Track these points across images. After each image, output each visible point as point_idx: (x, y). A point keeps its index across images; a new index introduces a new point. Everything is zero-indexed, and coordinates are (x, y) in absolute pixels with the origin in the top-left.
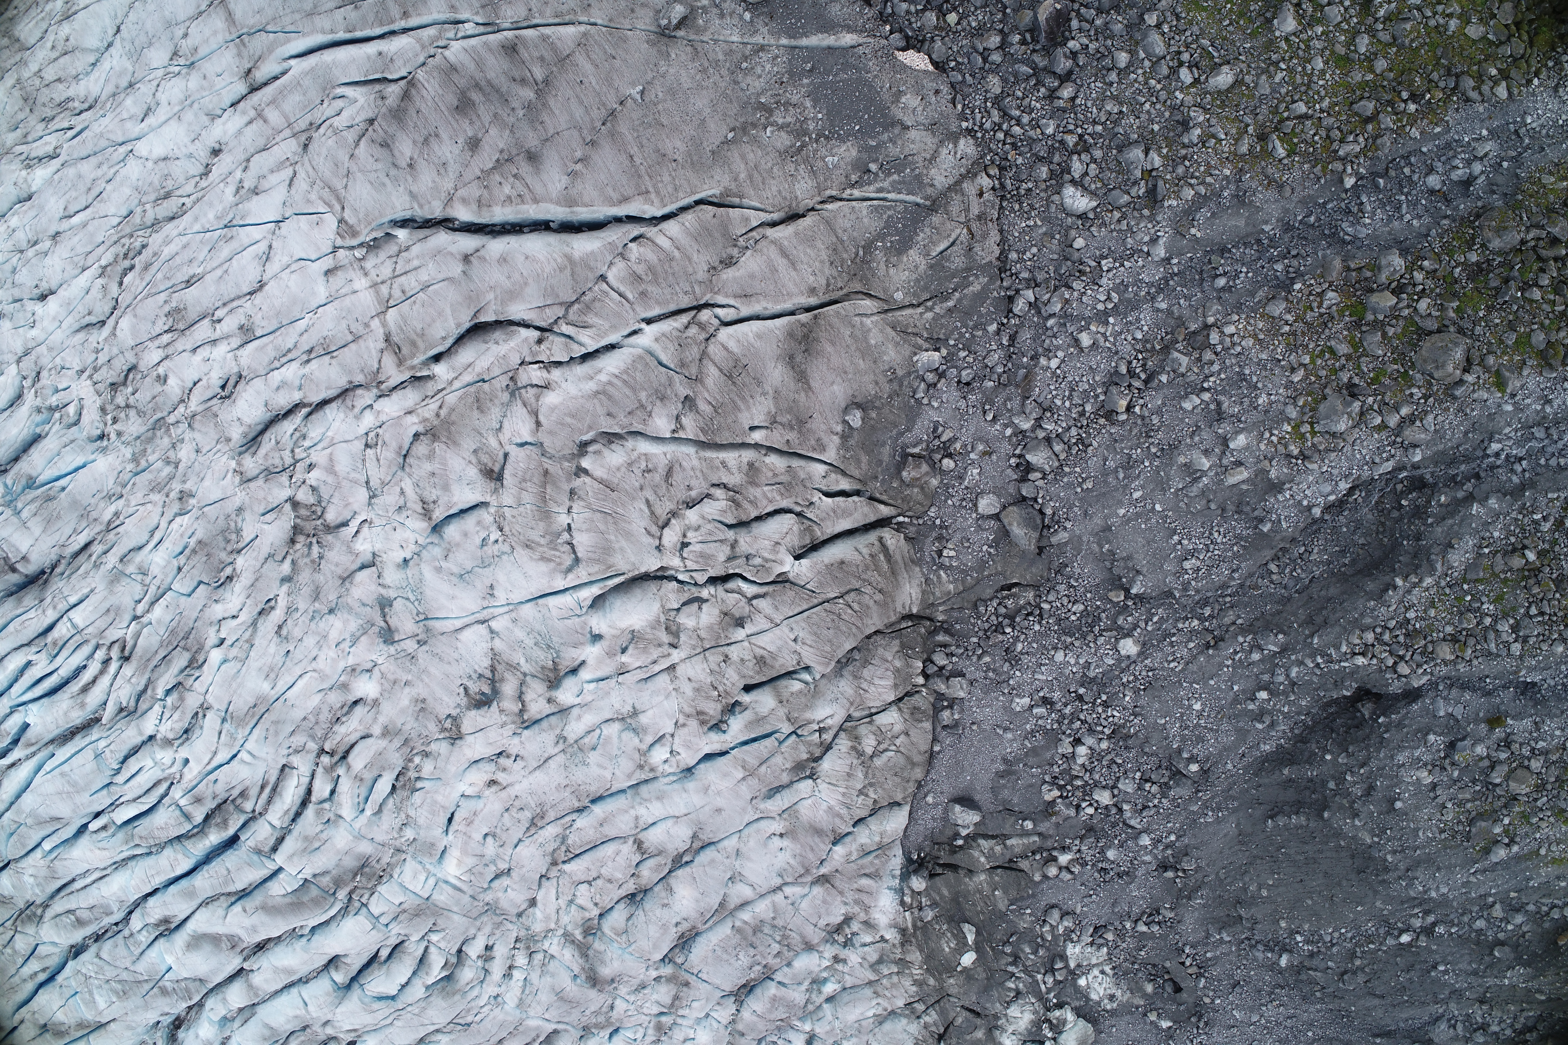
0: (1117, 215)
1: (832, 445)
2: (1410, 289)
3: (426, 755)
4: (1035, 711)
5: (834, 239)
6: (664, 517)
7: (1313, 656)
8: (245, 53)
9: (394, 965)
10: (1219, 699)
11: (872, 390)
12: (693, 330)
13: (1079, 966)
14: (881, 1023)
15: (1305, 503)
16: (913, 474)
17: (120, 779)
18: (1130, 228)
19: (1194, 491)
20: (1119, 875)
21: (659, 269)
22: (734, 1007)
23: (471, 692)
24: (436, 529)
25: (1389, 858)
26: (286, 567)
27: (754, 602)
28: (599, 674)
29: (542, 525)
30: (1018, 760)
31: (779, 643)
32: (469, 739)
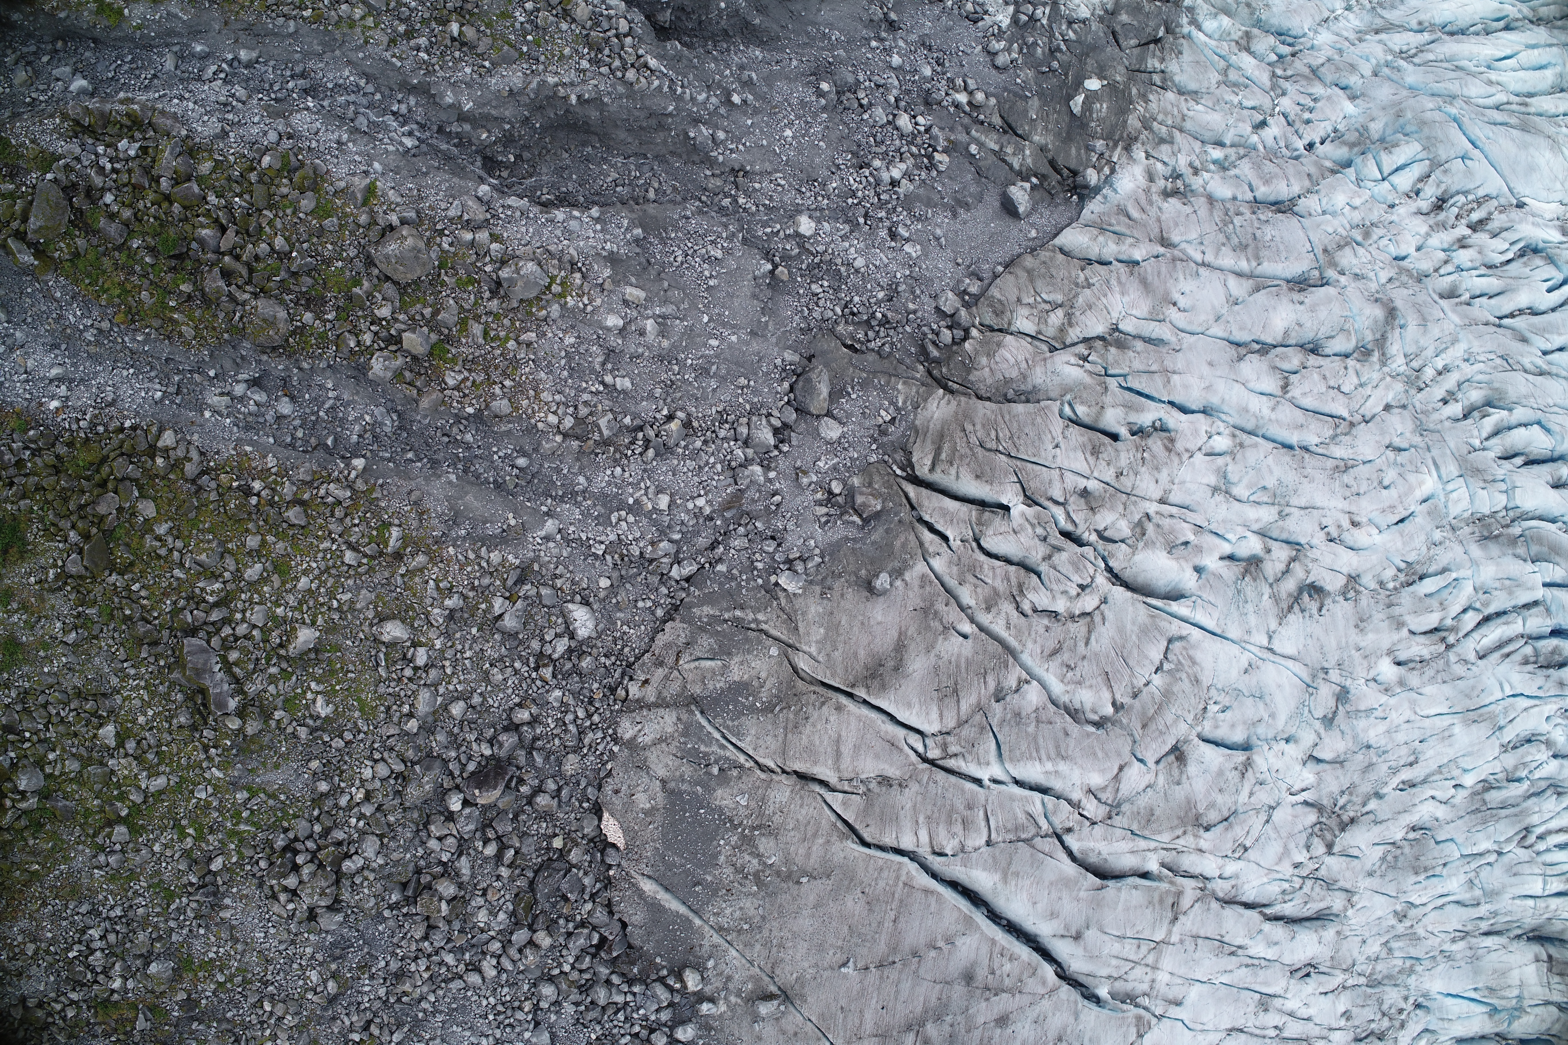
0: (559, 583)
1: (915, 574)
2: (384, 334)
3: (1381, 584)
4: (907, 235)
5: (790, 735)
6: (1083, 621)
7: (680, 98)
10: (767, 125)
11: (850, 593)
12: (953, 749)
14: (1196, 92)
15: (598, 227)
16: (873, 502)
18: (557, 564)
19: (670, 309)
20: (931, 49)
21: (943, 818)
22: (1300, 202)
23: (1318, 605)
24: (1248, 748)
26: (1372, 805)
27: (1061, 500)
28: (1218, 541)
29: (1175, 690)
30: (945, 206)
31: (1072, 454)
32: (1345, 570)
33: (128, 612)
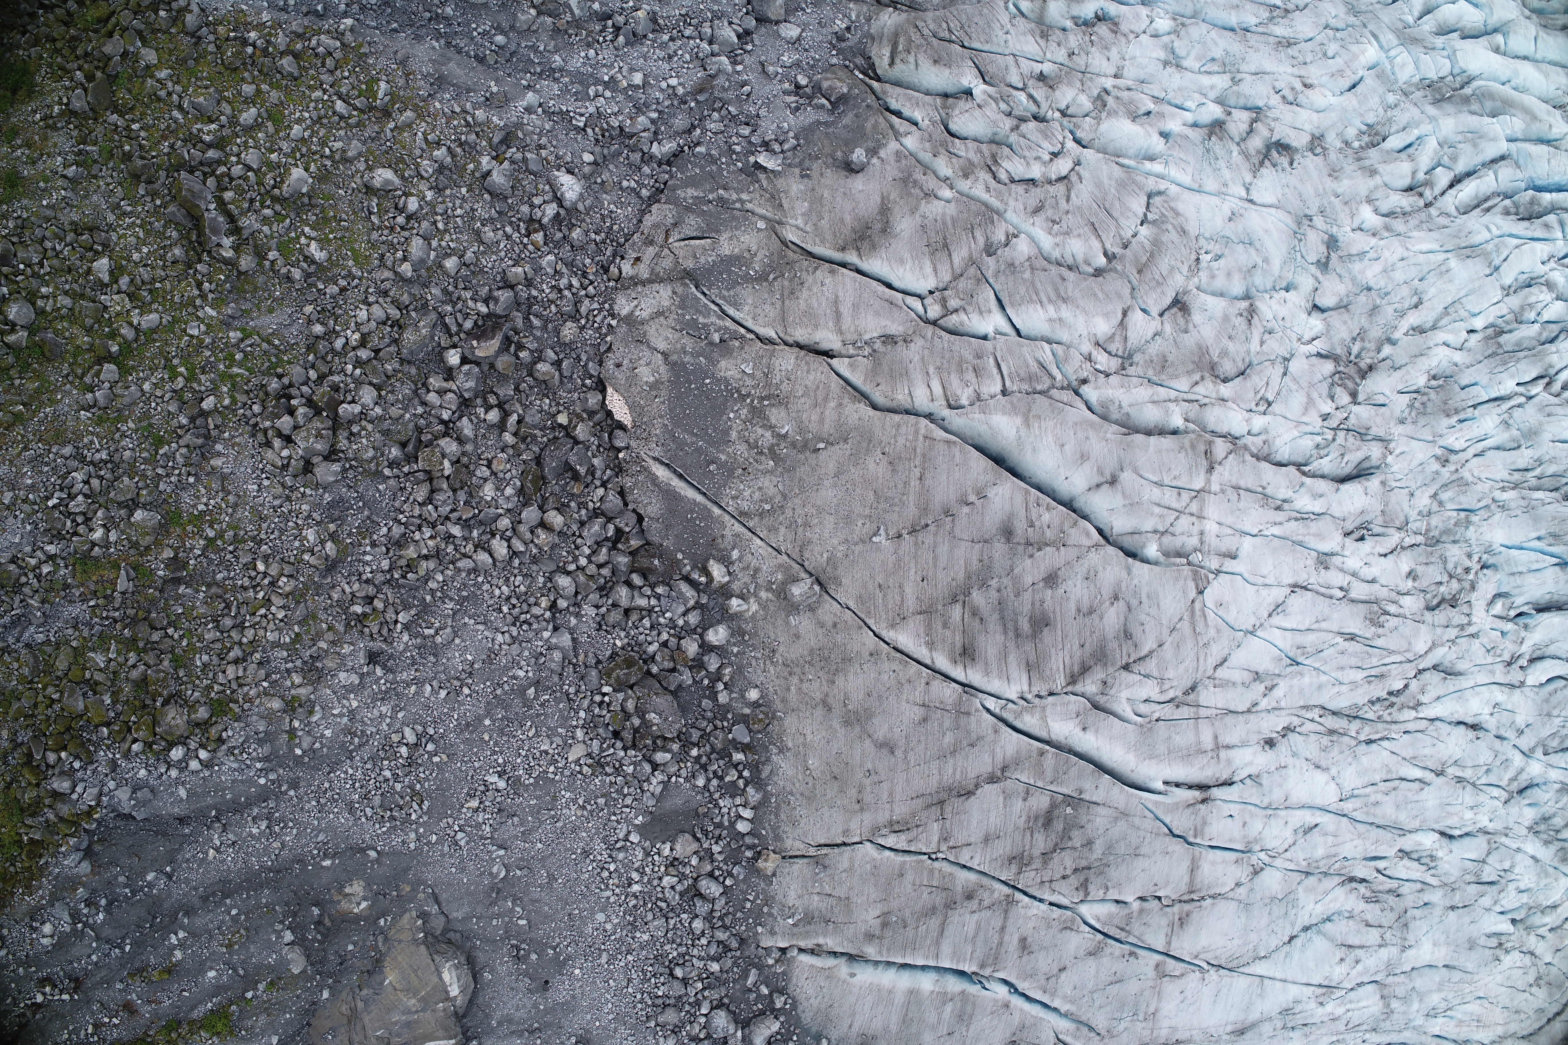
0: (544, 153)
1: (889, 151)
5: (787, 302)
8: (1199, 821)
12: (953, 303)
16: (839, 84)
18: (540, 135)
21: (954, 367)
26: (1387, 350)
27: (1020, 85)
31: (1022, 38)
32: (1307, 127)
33: (127, 148)
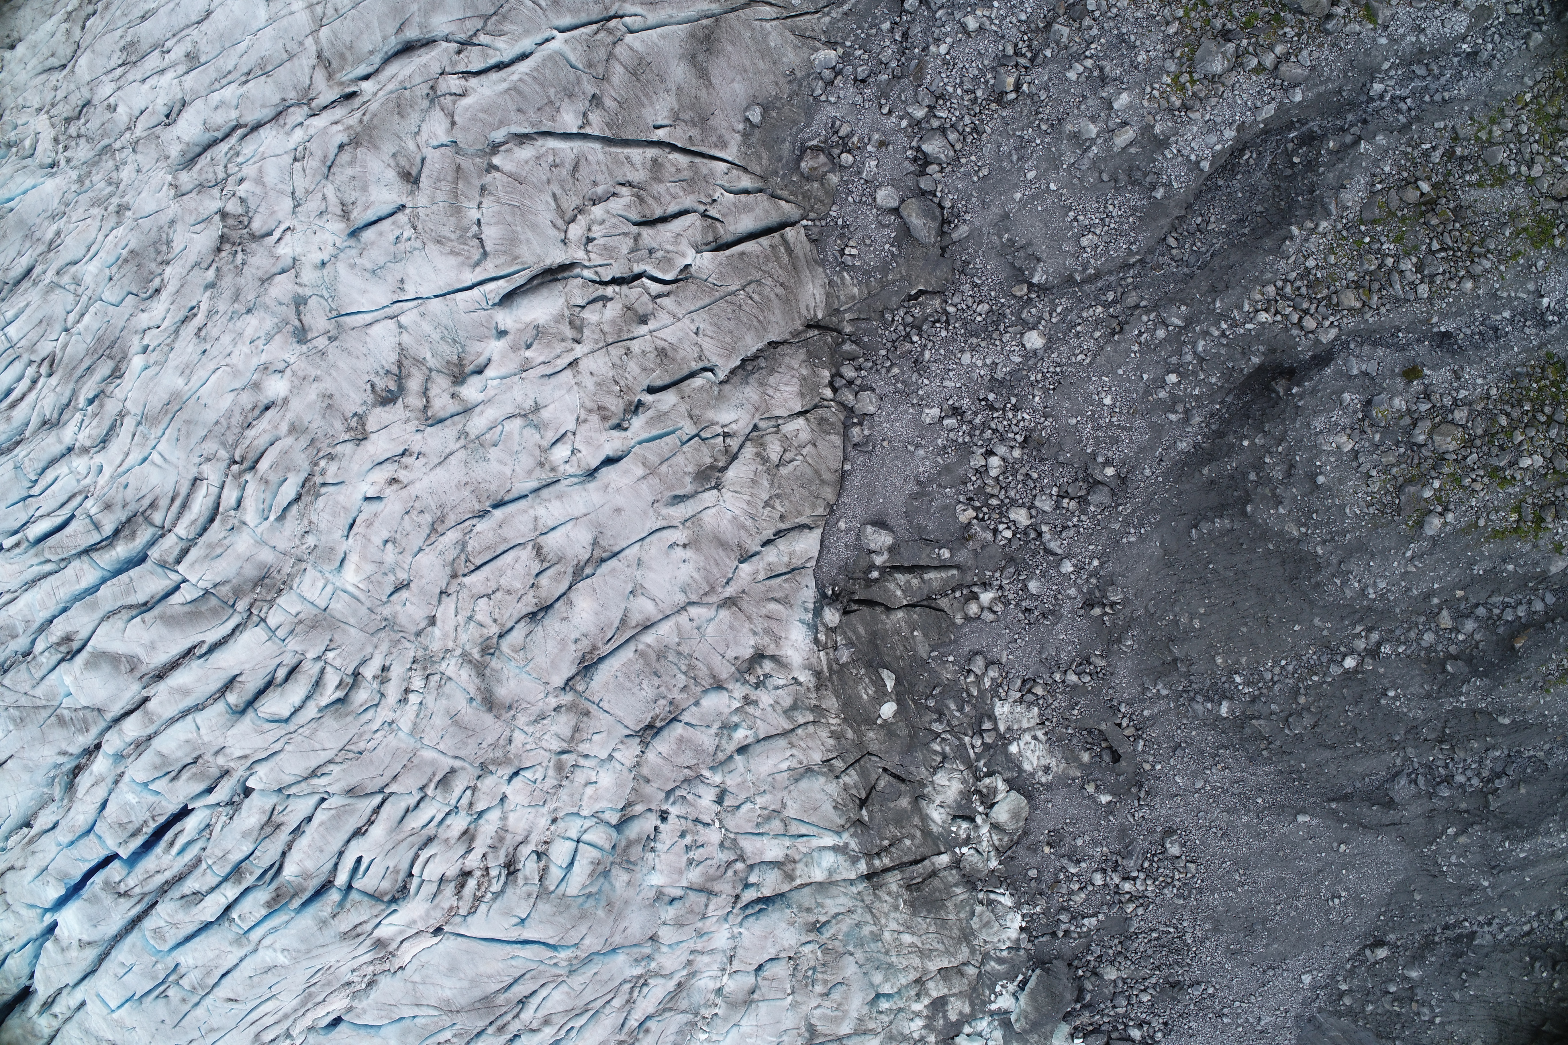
3: (331, 457)
4: (945, 422)
6: (569, 214)
7: (1217, 324)
9: (288, 686)
10: (1130, 392)
11: (772, 90)
13: (1009, 729)
14: (797, 781)
15: (1193, 157)
17: (36, 490)
19: (1086, 164)
20: (1044, 616)
22: (639, 748)
23: (377, 389)
24: (354, 234)
25: (1320, 550)
28: (503, 371)
29: (453, 220)
30: (931, 480)
